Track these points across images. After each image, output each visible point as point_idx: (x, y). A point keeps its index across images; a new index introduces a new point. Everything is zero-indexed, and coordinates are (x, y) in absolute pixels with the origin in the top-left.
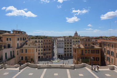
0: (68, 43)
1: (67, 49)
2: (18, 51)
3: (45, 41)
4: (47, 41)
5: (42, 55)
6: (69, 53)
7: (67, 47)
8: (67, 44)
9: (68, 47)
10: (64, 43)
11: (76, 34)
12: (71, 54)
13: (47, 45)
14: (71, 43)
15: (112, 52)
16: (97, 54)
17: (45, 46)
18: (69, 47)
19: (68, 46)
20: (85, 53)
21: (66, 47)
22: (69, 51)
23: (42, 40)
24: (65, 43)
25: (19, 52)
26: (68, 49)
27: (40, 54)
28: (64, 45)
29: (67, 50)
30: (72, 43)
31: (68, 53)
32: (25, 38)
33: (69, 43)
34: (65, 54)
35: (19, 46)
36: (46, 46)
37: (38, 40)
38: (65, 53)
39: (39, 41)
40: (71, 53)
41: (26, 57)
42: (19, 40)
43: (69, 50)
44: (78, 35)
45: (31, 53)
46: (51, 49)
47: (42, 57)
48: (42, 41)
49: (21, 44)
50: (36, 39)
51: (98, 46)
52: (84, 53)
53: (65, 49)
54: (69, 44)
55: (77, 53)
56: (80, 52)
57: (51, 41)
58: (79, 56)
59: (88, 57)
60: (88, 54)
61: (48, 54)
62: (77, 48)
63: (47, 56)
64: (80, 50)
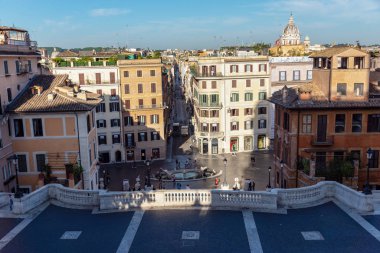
1: (241, 112)
3: (126, 74)
5: (119, 147)
9: (247, 104)
11: (291, 29)
18: (255, 104)
20: (338, 130)
21: (236, 106)
22: (255, 124)
23: (114, 70)
24: (231, 86)
27: (109, 140)
29: (241, 118)
33: (255, 83)
38: (235, 133)
39: (98, 76)
45: (65, 136)
47: (118, 154)
49: (9, 91)
52: (331, 130)
53: (234, 112)
55: (294, 131)
56: (309, 127)
57: (158, 72)
58: (303, 149)
59: (350, 150)
60: (351, 133)
61: (146, 139)
62: (294, 106)
63: (143, 151)
64: (309, 117)
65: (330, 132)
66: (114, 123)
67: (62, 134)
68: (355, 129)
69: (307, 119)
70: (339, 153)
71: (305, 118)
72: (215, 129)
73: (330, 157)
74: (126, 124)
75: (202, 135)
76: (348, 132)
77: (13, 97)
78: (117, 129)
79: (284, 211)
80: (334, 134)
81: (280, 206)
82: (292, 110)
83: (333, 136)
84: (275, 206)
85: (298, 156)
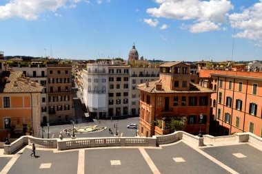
0: (119, 79)
1: (115, 95)
3: (51, 72)
4: (59, 72)
5: (46, 114)
6: (122, 105)
7: (115, 91)
8: (115, 83)
9: (118, 91)
10: (107, 78)
12: (126, 108)
13: (59, 85)
14: (126, 79)
15: (237, 101)
16: (203, 107)
17: (52, 88)
18: (122, 90)
19: (118, 87)
20: (175, 104)
21: (112, 91)
22: (122, 101)
23: (44, 69)
24: (110, 80)
26: (119, 94)
28: (107, 84)
29: (115, 98)
30: (131, 79)
31: (119, 106)
33: (122, 79)
34: (111, 110)
36: (55, 86)
37: (30, 71)
38: (111, 106)
39: (35, 72)
40: (125, 105)
43: (122, 97)
44: (139, 58)
45: (24, 107)
46: (71, 96)
48: (43, 72)
50: (24, 66)
51: (206, 86)
52: (171, 105)
53: (111, 95)
54: (122, 83)
55: (153, 105)
56: (161, 103)
57: (69, 71)
60: (181, 106)
62: (153, 92)
64: (161, 98)
74: (50, 101)
78: (45, 104)
83: (172, 108)
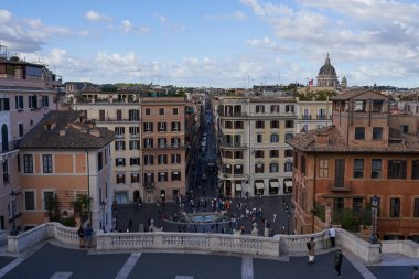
1: (266, 154)
2: (5, 165)
3: (149, 112)
4: (162, 112)
5: (137, 186)
6: (281, 174)
7: (266, 146)
8: (267, 131)
9: (275, 146)
11: (328, 70)
13: (162, 134)
14: (290, 124)
18: (281, 146)
19: (273, 139)
20: (357, 175)
21: (260, 147)
25: (11, 170)
26: (274, 154)
27: (128, 179)
29: (267, 160)
31: (274, 175)
32: (39, 98)
33: (282, 124)
35: (9, 140)
38: (259, 177)
41: (49, 195)
42: (7, 108)
43: (281, 159)
45: (75, 174)
46: (183, 154)
47: (137, 194)
49: (21, 126)
52: (349, 175)
53: (259, 154)
54: (282, 131)
55: (310, 176)
56: (326, 171)
57: (181, 110)
58: (320, 195)
59: (369, 196)
60: (370, 179)
61: (166, 180)
62: (310, 149)
63: (163, 192)
64: (326, 161)
65: (349, 177)
66: (134, 161)
67: (72, 171)
68: (374, 175)
69: (324, 163)
70: (357, 200)
71: (322, 162)
72: (239, 171)
73: (348, 204)
74: (146, 163)
75: (225, 176)
76: (367, 177)
77: (25, 133)
78: (136, 168)
79: (285, 259)
80: (352, 179)
81: (282, 253)
82: (309, 153)
83: (351, 182)
84: (277, 253)
85: (315, 202)
